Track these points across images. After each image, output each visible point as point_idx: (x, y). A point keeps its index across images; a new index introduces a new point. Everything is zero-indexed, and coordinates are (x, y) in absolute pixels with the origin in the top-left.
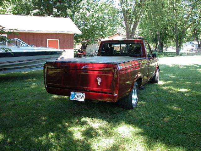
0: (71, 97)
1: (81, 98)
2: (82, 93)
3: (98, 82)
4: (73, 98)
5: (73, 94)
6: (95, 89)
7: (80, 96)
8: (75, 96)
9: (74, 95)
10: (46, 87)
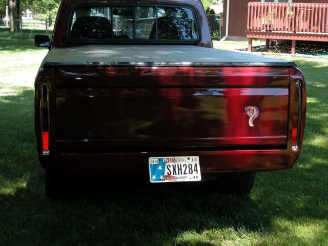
0: (153, 174)
1: (187, 171)
2: (186, 158)
3: (248, 117)
4: (161, 177)
5: (155, 166)
6: (245, 138)
7: (183, 169)
8: (167, 171)
9: (160, 168)
10: (46, 153)
